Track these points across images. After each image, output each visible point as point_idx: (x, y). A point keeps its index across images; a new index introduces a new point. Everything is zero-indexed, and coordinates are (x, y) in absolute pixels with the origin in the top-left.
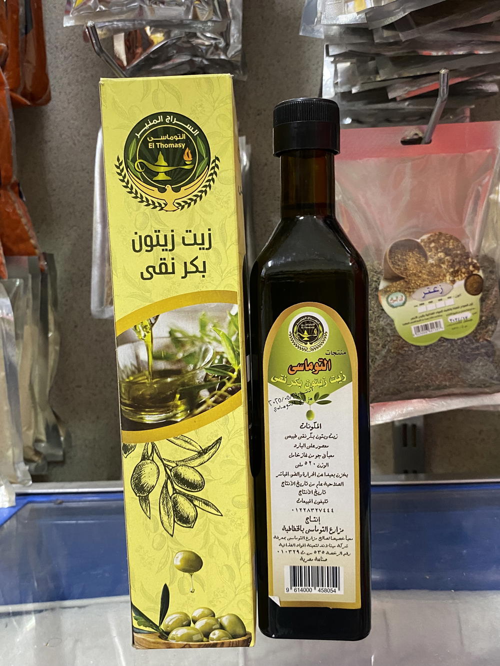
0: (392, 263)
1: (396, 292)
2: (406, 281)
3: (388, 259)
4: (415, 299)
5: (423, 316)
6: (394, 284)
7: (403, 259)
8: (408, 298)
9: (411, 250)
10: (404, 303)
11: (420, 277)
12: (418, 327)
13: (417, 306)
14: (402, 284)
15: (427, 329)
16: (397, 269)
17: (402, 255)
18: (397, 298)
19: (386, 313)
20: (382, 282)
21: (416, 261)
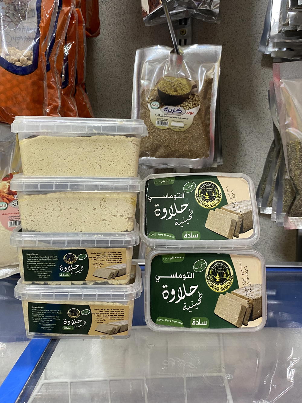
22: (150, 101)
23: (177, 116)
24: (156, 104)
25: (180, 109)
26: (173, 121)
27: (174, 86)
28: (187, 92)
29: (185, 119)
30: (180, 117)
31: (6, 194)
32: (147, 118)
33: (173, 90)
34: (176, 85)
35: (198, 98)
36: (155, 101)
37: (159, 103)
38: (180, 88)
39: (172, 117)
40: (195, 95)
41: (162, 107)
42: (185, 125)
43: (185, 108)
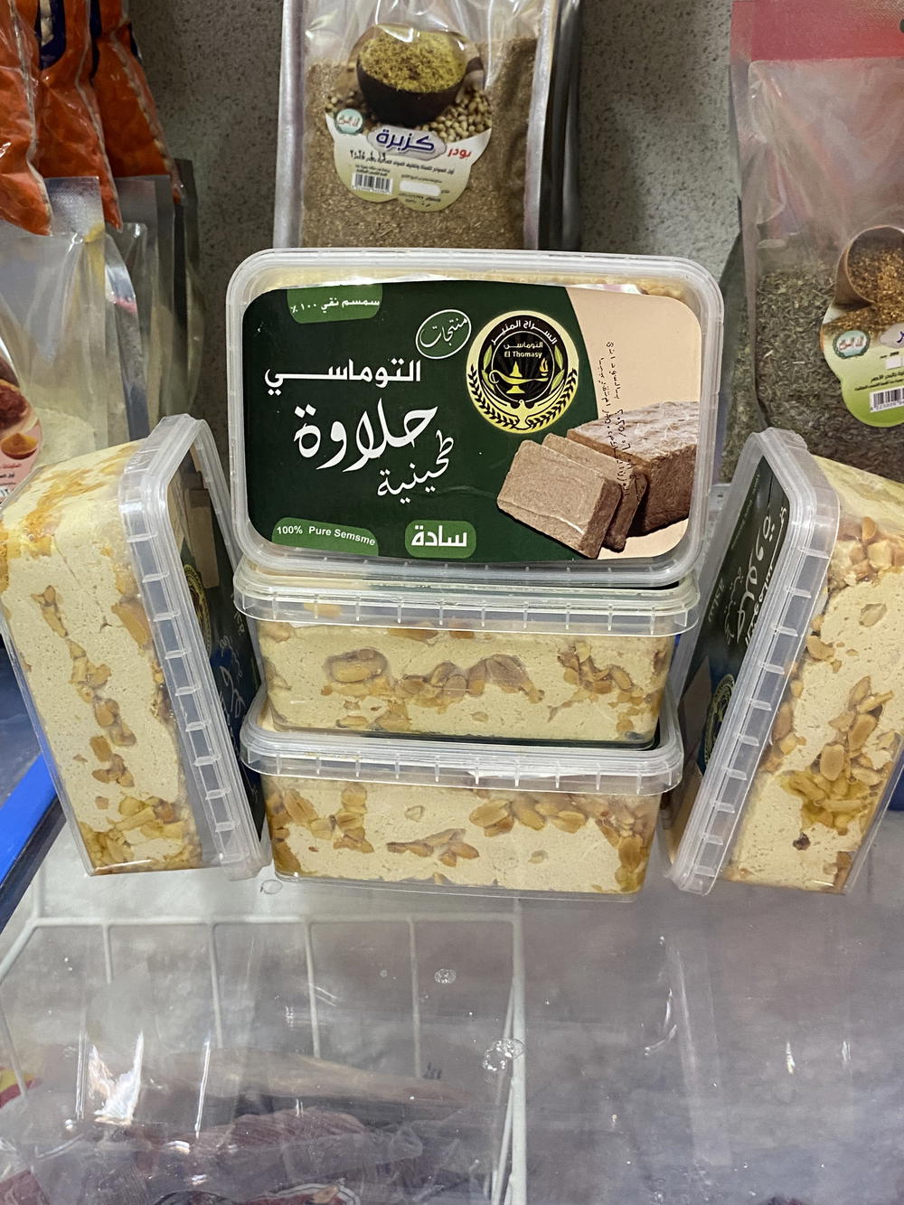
0: (853, 273)
1: (852, 329)
2: (874, 310)
3: (846, 265)
4: (884, 344)
5: (894, 375)
6: (851, 314)
7: (873, 266)
8: (871, 344)
9: (888, 250)
10: (864, 351)
11: (899, 302)
12: (882, 395)
13: (885, 357)
14: (866, 314)
15: (896, 399)
16: (861, 287)
17: (873, 260)
18: (853, 340)
19: (828, 367)
20: (830, 310)
21: (897, 271)
22: (335, 105)
23: (420, 163)
24: (350, 119)
25: (427, 138)
26: (408, 176)
27: (409, 59)
28: (451, 84)
29: (443, 171)
30: (427, 164)
32: (324, 163)
33: (406, 73)
34: (416, 56)
35: (486, 103)
36: (348, 106)
37: (363, 115)
38: (429, 67)
39: (402, 164)
40: (477, 95)
41: (370, 130)
42: (442, 192)
43: (443, 134)
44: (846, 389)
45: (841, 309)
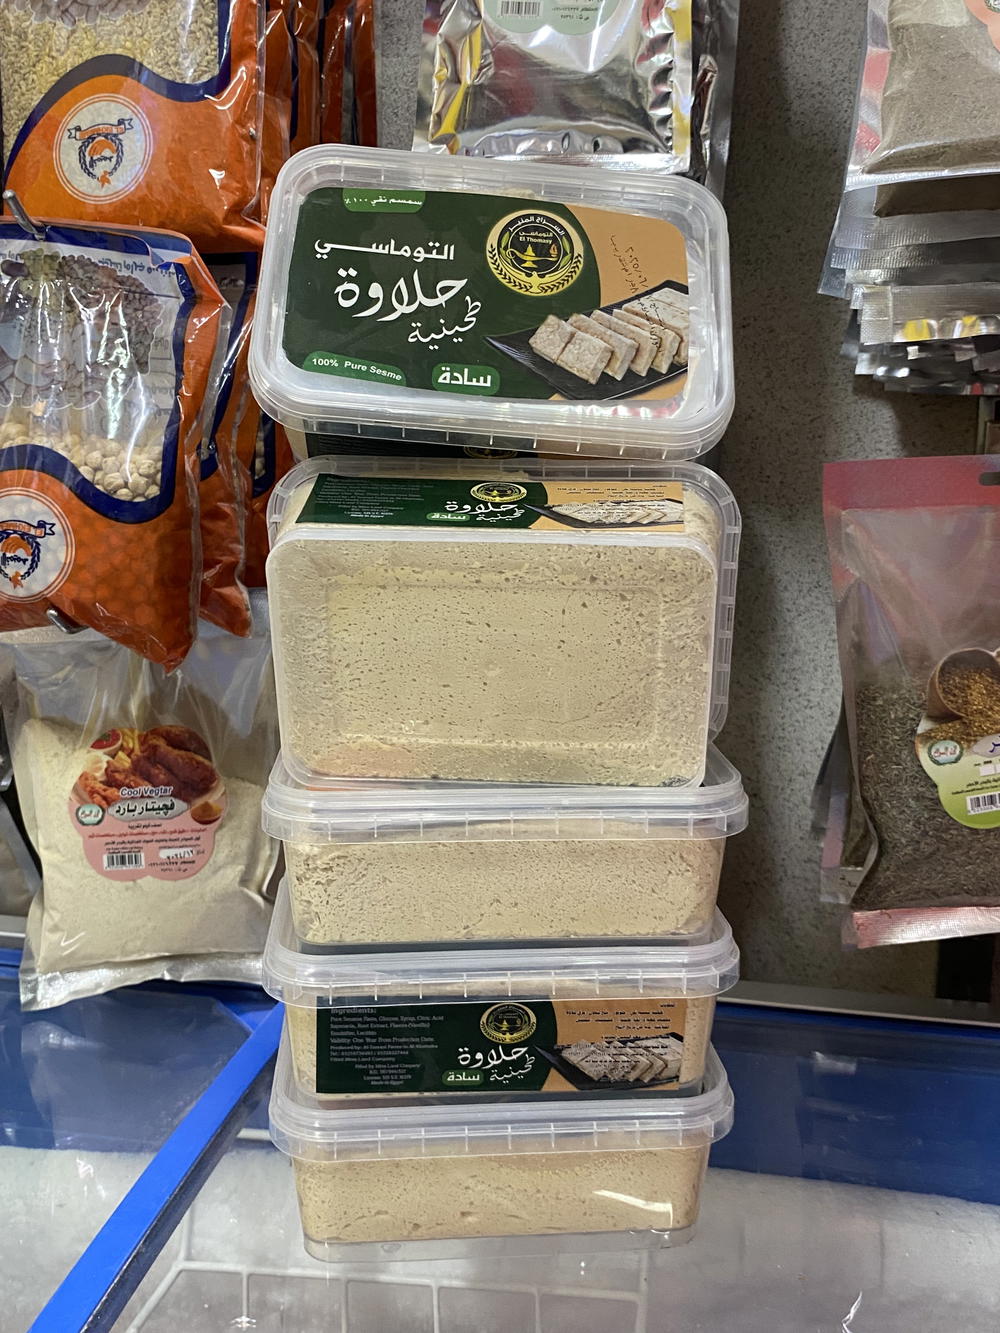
0: (944, 689)
1: (945, 739)
2: (964, 723)
3: (937, 684)
4: (977, 753)
5: (989, 781)
6: (944, 726)
7: (963, 684)
8: (964, 752)
9: (979, 670)
10: (957, 760)
11: (989, 716)
12: (978, 798)
13: (979, 764)
14: (958, 726)
15: (992, 803)
16: (952, 702)
17: (962, 678)
18: (947, 749)
19: (925, 772)
20: (922, 722)
21: (986, 689)
31: (101, 785)
44: (943, 793)
45: (935, 721)
